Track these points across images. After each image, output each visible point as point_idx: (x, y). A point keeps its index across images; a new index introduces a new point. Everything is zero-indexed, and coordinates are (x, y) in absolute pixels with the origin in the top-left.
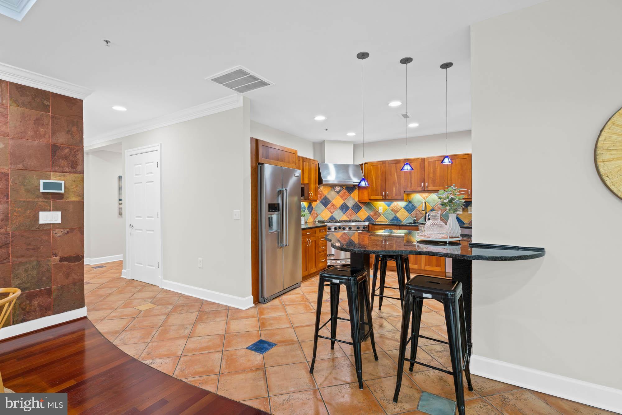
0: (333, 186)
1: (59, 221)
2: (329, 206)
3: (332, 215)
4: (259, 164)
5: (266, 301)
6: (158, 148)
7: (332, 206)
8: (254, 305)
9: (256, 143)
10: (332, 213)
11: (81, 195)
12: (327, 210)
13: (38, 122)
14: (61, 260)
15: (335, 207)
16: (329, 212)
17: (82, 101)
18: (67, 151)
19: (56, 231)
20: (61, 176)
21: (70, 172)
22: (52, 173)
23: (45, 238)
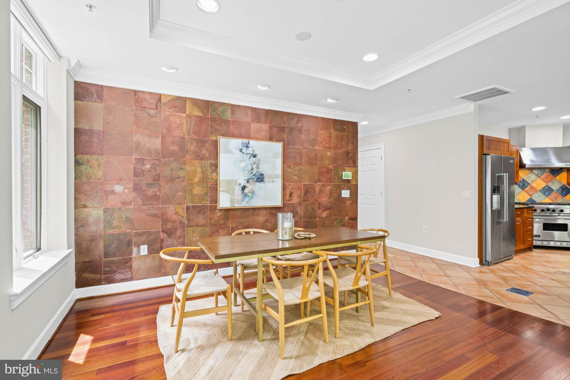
0: (531, 169)
1: (349, 196)
2: (527, 189)
3: (531, 198)
4: (484, 154)
5: (490, 264)
6: (383, 147)
7: (531, 189)
8: (480, 265)
9: (481, 138)
10: (530, 195)
11: (357, 181)
12: (525, 193)
13: (342, 140)
14: (349, 219)
15: (535, 190)
16: (527, 194)
17: (357, 123)
18: (352, 154)
19: (347, 202)
20: (350, 169)
21: (353, 167)
22: (346, 168)
23: (343, 205)
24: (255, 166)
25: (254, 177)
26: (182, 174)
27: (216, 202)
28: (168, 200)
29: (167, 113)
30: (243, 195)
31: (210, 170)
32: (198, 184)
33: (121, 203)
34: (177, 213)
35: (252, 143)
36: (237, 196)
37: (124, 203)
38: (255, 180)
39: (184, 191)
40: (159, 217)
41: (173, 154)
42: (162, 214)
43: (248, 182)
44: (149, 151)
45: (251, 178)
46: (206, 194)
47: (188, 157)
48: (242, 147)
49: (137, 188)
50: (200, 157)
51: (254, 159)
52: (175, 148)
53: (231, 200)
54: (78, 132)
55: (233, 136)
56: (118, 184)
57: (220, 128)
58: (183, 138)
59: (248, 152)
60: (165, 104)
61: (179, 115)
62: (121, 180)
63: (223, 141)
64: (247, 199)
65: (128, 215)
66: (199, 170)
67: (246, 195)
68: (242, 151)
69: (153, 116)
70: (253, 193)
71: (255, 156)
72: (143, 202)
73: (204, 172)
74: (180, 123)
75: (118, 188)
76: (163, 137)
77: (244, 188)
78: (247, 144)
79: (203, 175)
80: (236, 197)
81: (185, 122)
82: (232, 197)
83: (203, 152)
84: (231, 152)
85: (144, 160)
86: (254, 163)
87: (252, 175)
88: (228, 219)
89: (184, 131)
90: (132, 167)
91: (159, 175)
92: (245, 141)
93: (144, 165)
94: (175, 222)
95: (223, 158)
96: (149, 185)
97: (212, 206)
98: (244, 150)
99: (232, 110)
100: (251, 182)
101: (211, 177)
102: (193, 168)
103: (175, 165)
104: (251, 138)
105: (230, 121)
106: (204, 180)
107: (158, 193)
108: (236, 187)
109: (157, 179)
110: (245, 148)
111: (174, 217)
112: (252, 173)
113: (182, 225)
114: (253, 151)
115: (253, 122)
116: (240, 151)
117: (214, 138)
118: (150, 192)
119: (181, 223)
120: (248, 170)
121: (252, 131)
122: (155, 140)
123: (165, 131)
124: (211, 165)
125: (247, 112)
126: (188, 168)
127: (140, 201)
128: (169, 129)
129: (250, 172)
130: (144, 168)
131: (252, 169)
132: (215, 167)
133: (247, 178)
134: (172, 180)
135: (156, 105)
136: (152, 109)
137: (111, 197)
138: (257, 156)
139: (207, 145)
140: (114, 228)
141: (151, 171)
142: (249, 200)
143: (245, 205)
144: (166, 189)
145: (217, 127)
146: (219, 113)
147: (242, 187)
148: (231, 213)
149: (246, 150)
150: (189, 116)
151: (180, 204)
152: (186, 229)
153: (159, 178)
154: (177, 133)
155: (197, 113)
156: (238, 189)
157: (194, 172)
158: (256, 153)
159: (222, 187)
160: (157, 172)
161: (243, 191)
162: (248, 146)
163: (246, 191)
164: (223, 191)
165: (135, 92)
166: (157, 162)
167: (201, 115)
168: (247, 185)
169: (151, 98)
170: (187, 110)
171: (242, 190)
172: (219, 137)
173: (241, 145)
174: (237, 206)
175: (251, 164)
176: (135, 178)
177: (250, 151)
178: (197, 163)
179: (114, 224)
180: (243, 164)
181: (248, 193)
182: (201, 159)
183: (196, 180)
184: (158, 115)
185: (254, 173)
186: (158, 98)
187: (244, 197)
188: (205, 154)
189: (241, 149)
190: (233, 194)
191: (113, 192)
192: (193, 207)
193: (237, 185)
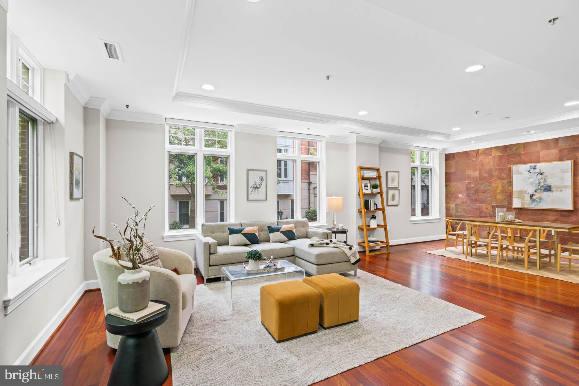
24: (542, 181)
25: (541, 188)
26: (490, 188)
27: (511, 204)
28: (482, 202)
29: (482, 158)
30: (532, 200)
31: (507, 185)
32: (500, 193)
33: (462, 202)
34: (487, 209)
35: (539, 165)
36: (527, 200)
37: (463, 202)
38: (542, 190)
39: (491, 197)
40: (478, 210)
41: (485, 178)
42: (480, 209)
43: (536, 192)
44: (473, 178)
45: (539, 189)
46: (505, 199)
47: (493, 179)
48: (530, 169)
49: (468, 196)
50: (500, 178)
51: (541, 176)
52: (486, 175)
53: (522, 203)
54: (447, 174)
55: (525, 163)
56: (460, 194)
57: (514, 160)
58: (490, 169)
59: (535, 171)
60: (481, 154)
61: (488, 158)
62: (461, 192)
63: (514, 167)
64: (535, 203)
65: (465, 208)
66: (500, 185)
67: (534, 200)
68: (530, 171)
69: (475, 161)
70: (541, 199)
71: (542, 174)
72: (470, 202)
73: (503, 187)
74: (488, 161)
75: (460, 196)
76: (480, 170)
77: (532, 196)
78: (534, 166)
79: (503, 188)
80: (525, 202)
81: (491, 161)
82: (523, 201)
83: (503, 175)
84: (521, 173)
85: (471, 182)
86: (541, 179)
87: (539, 187)
88: (521, 215)
89: (491, 165)
90: (465, 186)
91: (478, 189)
92: (533, 165)
93: (471, 185)
94: (486, 213)
95: (515, 177)
96: (473, 194)
97: (509, 206)
98: (532, 171)
99: (524, 146)
100: (539, 192)
101: (508, 189)
102: (496, 185)
103: (486, 183)
104: (540, 161)
105: (522, 154)
106: (503, 191)
107: (478, 198)
108: (525, 195)
109: (477, 191)
110: (533, 169)
111: (486, 210)
112: (539, 185)
113: (490, 215)
114: (540, 170)
115: (542, 150)
116: (528, 172)
117: (509, 166)
118: (474, 198)
119: (489, 214)
120: (536, 184)
121: (541, 157)
122: (476, 172)
123: (481, 167)
124: (508, 182)
125: (536, 145)
126: (493, 185)
127: (469, 201)
128: (482, 166)
129: (538, 185)
130: (471, 186)
131: (540, 183)
132: (510, 183)
133: (535, 189)
134: (484, 192)
135: (476, 156)
136: (474, 158)
137: (458, 199)
138: (544, 173)
139: (505, 171)
140: (459, 213)
141: (474, 187)
142: (537, 204)
143: (534, 207)
144: (482, 196)
145: (512, 159)
146: (514, 150)
147: (531, 195)
148: (523, 211)
149: (534, 171)
150: (494, 157)
151: (489, 204)
152: (492, 217)
153: (478, 191)
154: (487, 167)
155: (498, 154)
156: (527, 197)
157: (497, 187)
158: (542, 171)
159: (514, 195)
160: (477, 188)
161: (532, 197)
162: (536, 167)
163: (534, 197)
164: (515, 197)
165: (467, 152)
166: (477, 183)
167: (502, 154)
168: (535, 193)
169: (474, 153)
170: (493, 154)
171: (530, 197)
172: (512, 165)
173: (529, 168)
174: (526, 207)
175: (539, 180)
176: (467, 191)
177: (537, 171)
178: (499, 182)
179: (459, 211)
180: (531, 180)
181: (536, 199)
182: (501, 180)
183: (498, 191)
184: (477, 160)
185: (542, 185)
186: (477, 151)
187: (532, 202)
188: (504, 176)
189: (530, 170)
190: (523, 199)
191: (458, 197)
192: (496, 206)
193: (526, 194)
